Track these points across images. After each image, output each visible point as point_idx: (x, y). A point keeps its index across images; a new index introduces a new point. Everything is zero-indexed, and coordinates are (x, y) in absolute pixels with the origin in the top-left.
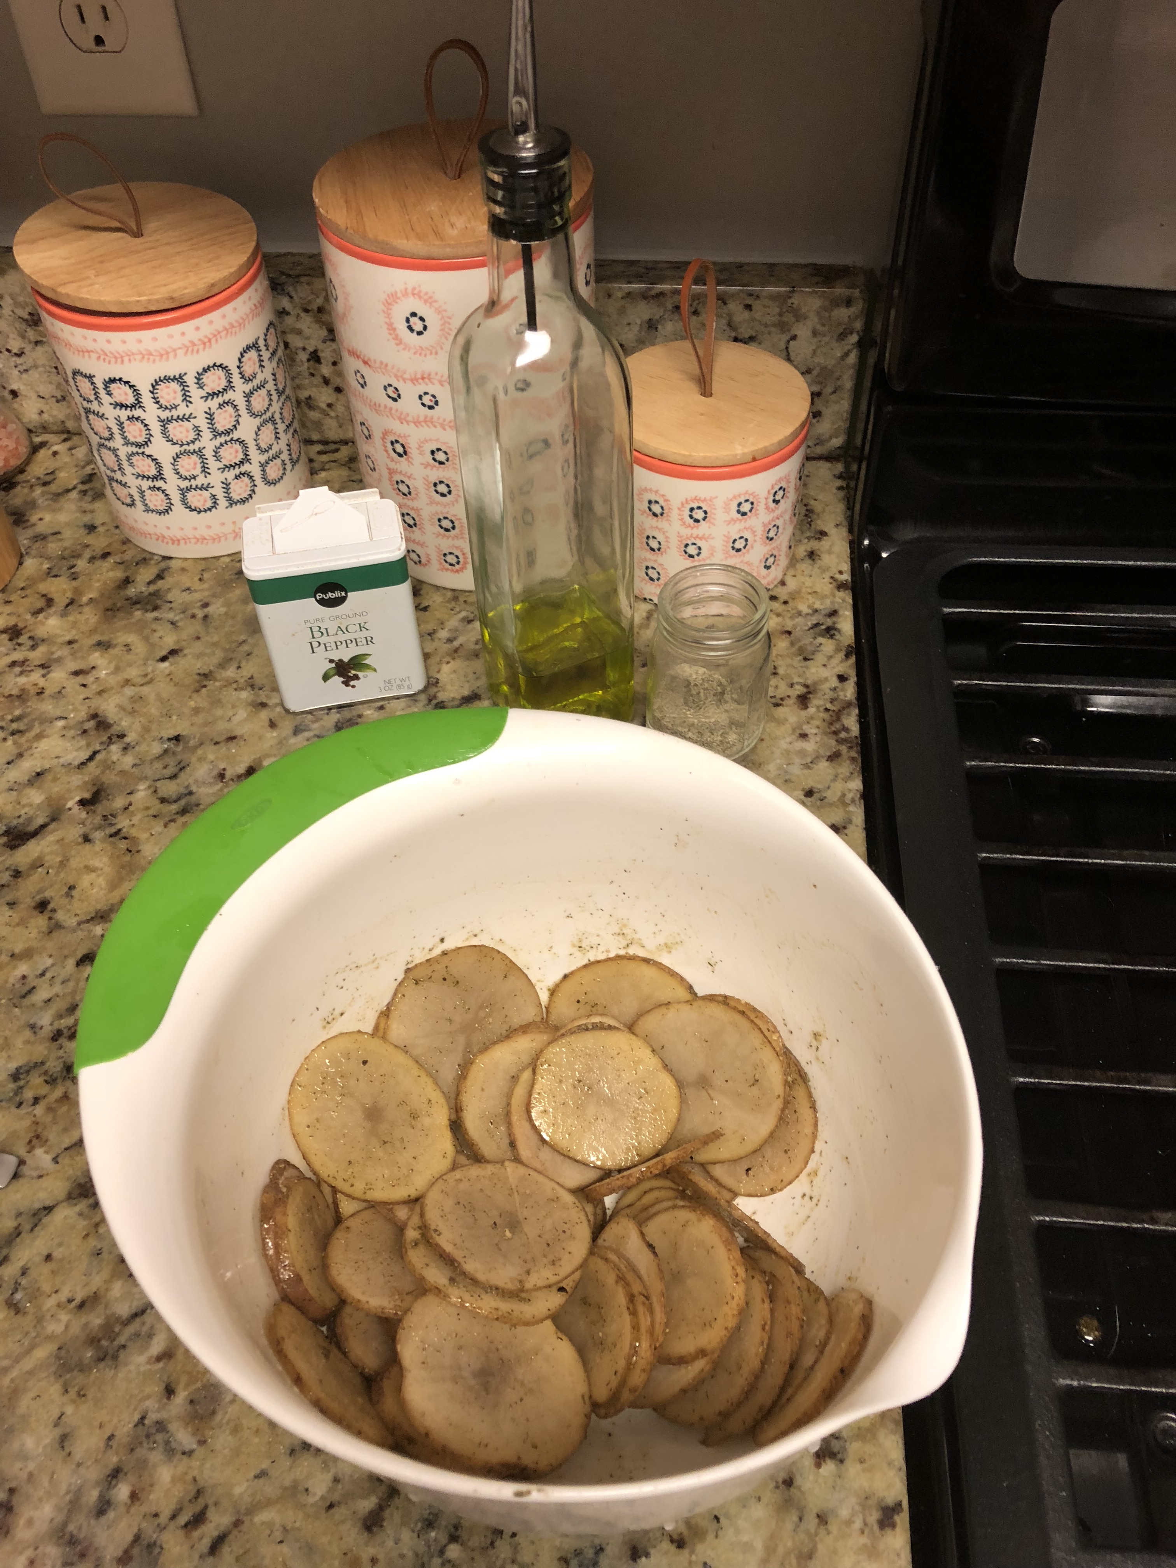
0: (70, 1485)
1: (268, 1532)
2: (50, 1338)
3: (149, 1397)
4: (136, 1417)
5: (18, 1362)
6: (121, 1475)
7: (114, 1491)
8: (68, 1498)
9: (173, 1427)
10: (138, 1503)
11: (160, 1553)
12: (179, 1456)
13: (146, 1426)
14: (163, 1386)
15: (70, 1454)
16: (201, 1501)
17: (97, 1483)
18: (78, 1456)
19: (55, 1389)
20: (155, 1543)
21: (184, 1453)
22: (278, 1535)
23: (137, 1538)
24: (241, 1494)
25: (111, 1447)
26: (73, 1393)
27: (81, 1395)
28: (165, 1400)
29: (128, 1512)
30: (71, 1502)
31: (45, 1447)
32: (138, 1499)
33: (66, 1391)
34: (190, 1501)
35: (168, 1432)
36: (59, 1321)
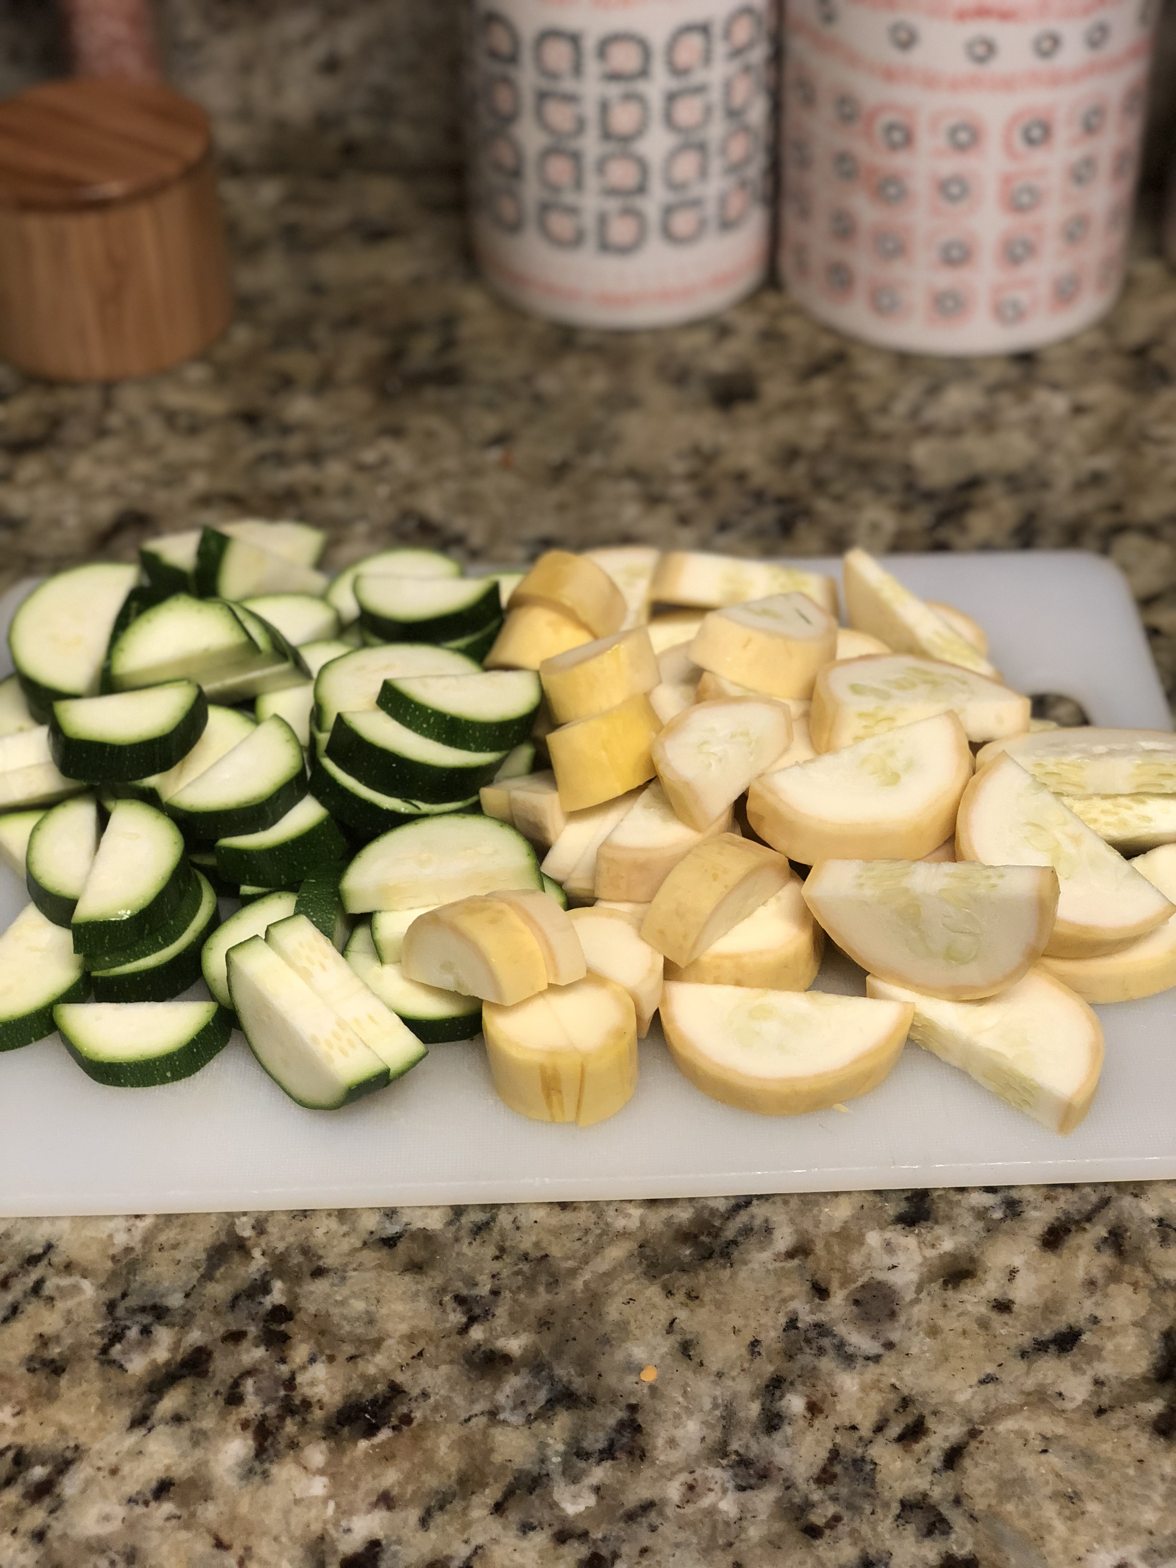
0: (715, 1398)
1: (1022, 1442)
2: (624, 1234)
3: (792, 1298)
4: (783, 1320)
5: (587, 1263)
6: (785, 1386)
7: (784, 1403)
8: (717, 1413)
9: (841, 1330)
10: (821, 1417)
11: (874, 1469)
12: (860, 1362)
13: (802, 1331)
14: (807, 1286)
15: (702, 1364)
16: (914, 1412)
17: (753, 1397)
18: (714, 1363)
19: (653, 1292)
20: (863, 1459)
21: (867, 1358)
22: (1038, 1444)
23: (835, 1454)
24: (968, 1401)
25: (759, 1354)
26: (680, 1296)
27: (693, 1296)
28: (817, 1300)
29: (812, 1426)
30: (724, 1418)
31: (663, 1357)
32: (821, 1411)
33: (670, 1293)
34: (896, 1411)
35: (835, 1335)
36: (629, 1216)
